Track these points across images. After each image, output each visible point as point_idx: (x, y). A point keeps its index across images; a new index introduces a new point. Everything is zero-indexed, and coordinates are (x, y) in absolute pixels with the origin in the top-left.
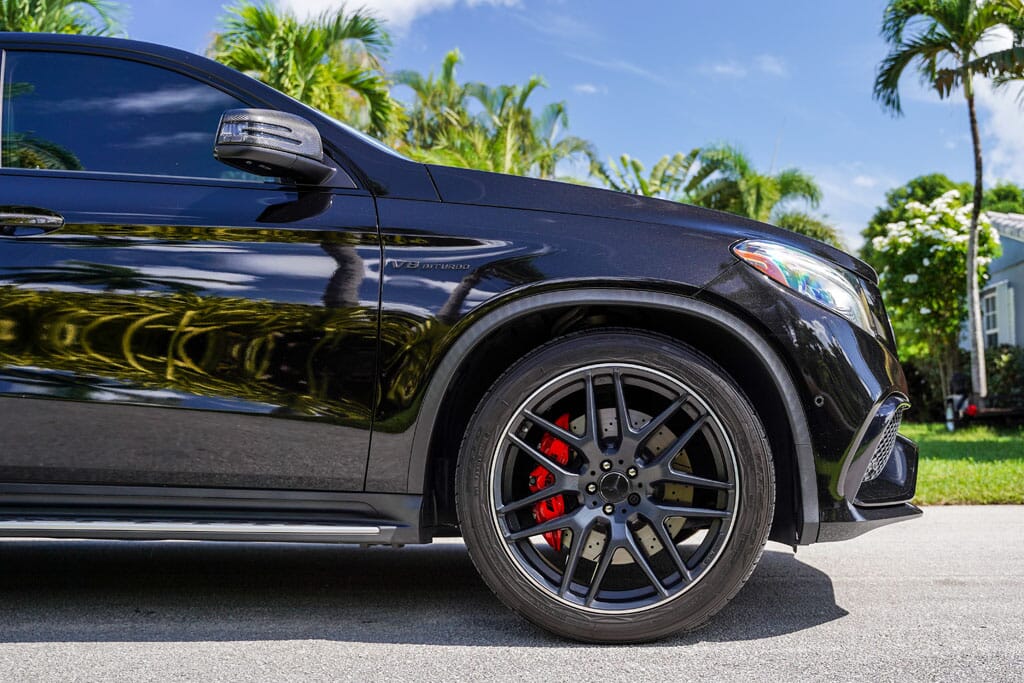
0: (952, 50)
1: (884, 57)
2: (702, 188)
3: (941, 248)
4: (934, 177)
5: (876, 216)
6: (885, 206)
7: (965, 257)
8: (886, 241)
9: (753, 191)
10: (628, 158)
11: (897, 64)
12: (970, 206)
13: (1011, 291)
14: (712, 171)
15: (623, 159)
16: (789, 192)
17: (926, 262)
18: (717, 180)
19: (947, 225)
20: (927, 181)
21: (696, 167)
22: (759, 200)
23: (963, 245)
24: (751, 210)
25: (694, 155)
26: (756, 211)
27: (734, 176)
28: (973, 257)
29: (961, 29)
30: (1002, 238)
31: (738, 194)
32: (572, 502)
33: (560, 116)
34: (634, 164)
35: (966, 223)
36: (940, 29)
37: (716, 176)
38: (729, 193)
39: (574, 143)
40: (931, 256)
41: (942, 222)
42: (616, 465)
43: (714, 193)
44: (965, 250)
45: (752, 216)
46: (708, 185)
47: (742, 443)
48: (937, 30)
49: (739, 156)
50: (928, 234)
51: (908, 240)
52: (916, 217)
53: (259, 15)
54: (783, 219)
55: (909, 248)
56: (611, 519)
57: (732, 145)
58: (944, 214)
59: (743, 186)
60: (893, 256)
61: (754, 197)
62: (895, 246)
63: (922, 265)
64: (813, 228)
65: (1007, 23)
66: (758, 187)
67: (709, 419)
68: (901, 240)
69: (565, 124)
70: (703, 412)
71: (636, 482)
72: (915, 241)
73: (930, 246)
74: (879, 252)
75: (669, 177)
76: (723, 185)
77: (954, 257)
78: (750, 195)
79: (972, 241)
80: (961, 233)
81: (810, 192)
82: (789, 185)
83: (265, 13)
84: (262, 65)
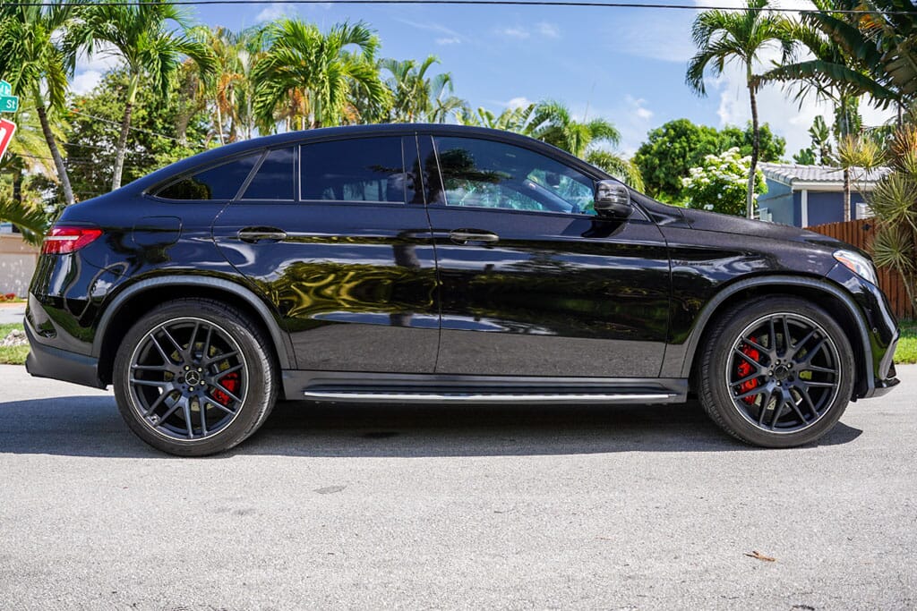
0: (739, 53)
1: (694, 56)
2: (536, 132)
3: (730, 187)
4: (681, 121)
5: (641, 149)
6: (647, 142)
7: (745, 192)
8: (690, 180)
9: (575, 136)
10: (484, 110)
11: (702, 60)
12: (749, 158)
13: (770, 215)
14: (544, 120)
15: (480, 110)
16: (597, 136)
17: (720, 196)
18: (547, 127)
19: (732, 171)
20: (677, 124)
21: (532, 116)
22: (578, 141)
23: (745, 186)
24: (573, 149)
25: (531, 108)
26: (577, 149)
27: (559, 124)
28: (751, 194)
29: (747, 39)
30: (767, 180)
31: (563, 137)
32: (763, 381)
33: (448, 82)
34: (487, 114)
35: (746, 171)
36: (731, 37)
37: (547, 123)
38: (556, 135)
39: (454, 102)
40: (723, 192)
41: (729, 169)
42: (782, 362)
43: (544, 136)
44: (746, 189)
45: (574, 154)
46: (540, 130)
47: (843, 352)
48: (728, 38)
49: (563, 110)
50: (721, 177)
51: (707, 181)
52: (712, 165)
53: (294, 26)
54: (592, 155)
55: (708, 186)
56: (781, 388)
57: (558, 103)
58: (731, 163)
59: (567, 132)
60: (697, 191)
61: (575, 140)
62: (698, 184)
63: (717, 198)
64: (614, 162)
65: (780, 38)
66: (578, 133)
67: (827, 340)
68: (702, 180)
69: (451, 89)
70: (824, 335)
71: (792, 370)
72: (713, 181)
73: (723, 185)
74: (687, 188)
75: (513, 124)
76: (551, 130)
77: (738, 192)
78: (572, 139)
79: (751, 183)
80: (742, 176)
81: (611, 134)
82: (597, 131)
83: (299, 25)
84: (294, 62)
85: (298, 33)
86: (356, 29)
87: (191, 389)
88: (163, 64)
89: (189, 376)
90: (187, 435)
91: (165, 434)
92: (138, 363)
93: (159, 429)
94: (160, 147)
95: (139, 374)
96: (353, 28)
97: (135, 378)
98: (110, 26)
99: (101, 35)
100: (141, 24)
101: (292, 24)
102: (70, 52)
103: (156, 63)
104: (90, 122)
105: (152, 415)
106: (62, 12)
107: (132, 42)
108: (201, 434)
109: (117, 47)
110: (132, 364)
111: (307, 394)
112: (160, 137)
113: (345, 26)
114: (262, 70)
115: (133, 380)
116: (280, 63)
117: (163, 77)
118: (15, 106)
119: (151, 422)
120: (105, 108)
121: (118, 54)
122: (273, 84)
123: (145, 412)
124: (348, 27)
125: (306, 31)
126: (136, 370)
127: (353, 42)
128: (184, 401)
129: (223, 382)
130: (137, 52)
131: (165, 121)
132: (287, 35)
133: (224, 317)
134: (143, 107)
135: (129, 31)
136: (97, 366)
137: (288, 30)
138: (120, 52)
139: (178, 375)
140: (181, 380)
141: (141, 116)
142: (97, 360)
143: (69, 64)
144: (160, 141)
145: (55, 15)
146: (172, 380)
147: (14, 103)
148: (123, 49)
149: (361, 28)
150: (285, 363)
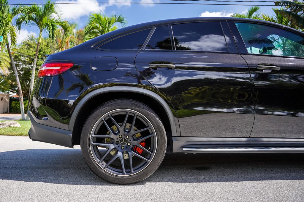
83: (99, 15)
84: (98, 28)
85: (99, 18)
86: (119, 17)
87: (123, 148)
88: (53, 27)
89: (122, 140)
90: (122, 172)
91: (110, 172)
92: (94, 134)
93: (107, 170)
94: (40, 64)
95: (95, 140)
96: (118, 17)
97: (93, 142)
98: (33, 15)
99: (30, 18)
100: (44, 14)
101: (97, 15)
102: (19, 25)
103: (50, 27)
104: (18, 56)
105: (102, 162)
106: (17, 11)
107: (41, 20)
108: (130, 172)
109: (35, 23)
110: (92, 134)
111: (184, 149)
112: (40, 61)
113: (116, 16)
114: (87, 30)
115: (93, 143)
116: (93, 28)
117: (52, 32)
118: (2, 39)
119: (102, 165)
120: (23, 51)
121: (35, 25)
122: (91, 35)
123: (99, 160)
124: (116, 17)
125: (102, 17)
126: (94, 137)
127: (118, 21)
128: (120, 154)
129: (142, 143)
130: (42, 24)
131: (42, 56)
132: (95, 19)
133: (144, 108)
134: (35, 51)
135: (40, 17)
136: (71, 135)
137: (95, 17)
138: (36, 24)
139: (116, 140)
140: (117, 143)
141: (34, 54)
142: (72, 132)
143: (18, 29)
144: (40, 62)
145: (14, 12)
146: (113, 143)
147: (1, 38)
148: (37, 23)
149: (121, 17)
150: (174, 133)
